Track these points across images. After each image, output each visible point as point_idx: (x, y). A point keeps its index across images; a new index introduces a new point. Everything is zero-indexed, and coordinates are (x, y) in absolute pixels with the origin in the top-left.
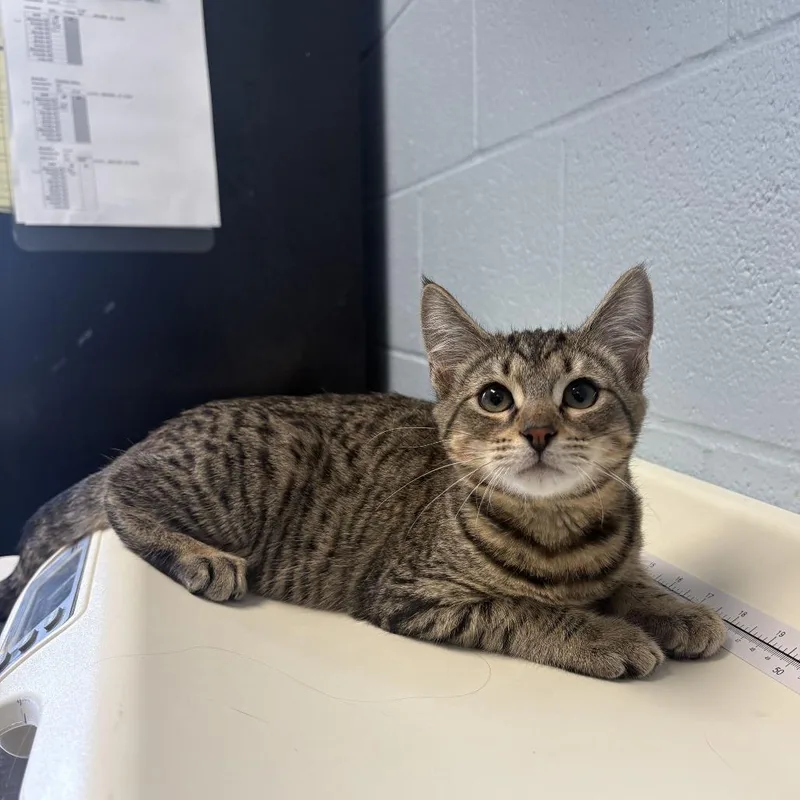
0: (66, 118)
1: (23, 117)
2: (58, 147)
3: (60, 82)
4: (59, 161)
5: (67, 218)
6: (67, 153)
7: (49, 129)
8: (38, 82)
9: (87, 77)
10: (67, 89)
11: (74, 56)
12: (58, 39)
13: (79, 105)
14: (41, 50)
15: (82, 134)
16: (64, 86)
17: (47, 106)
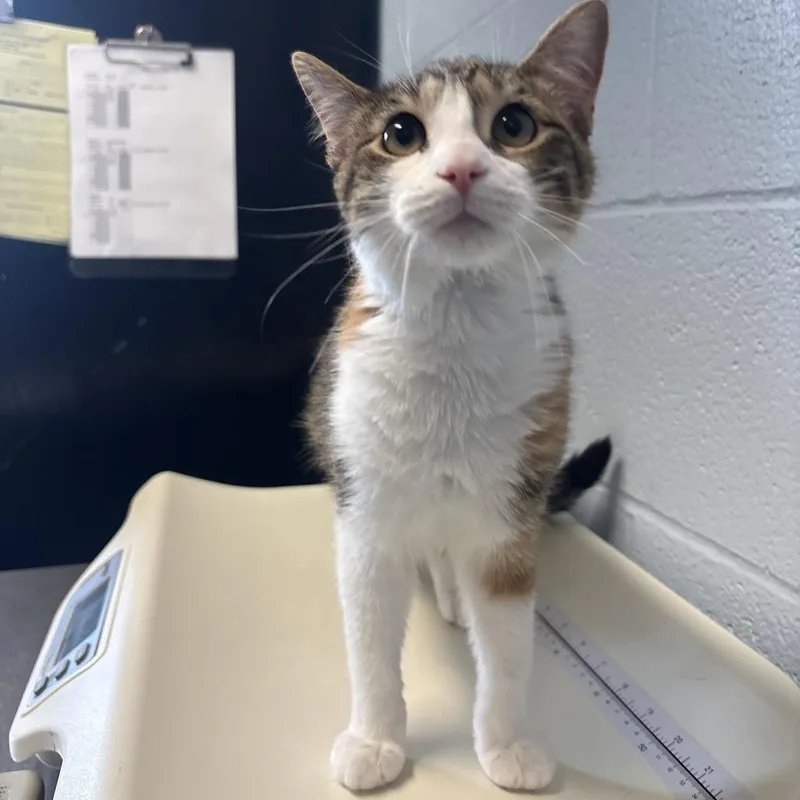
0: (113, 171)
1: (80, 171)
2: (105, 195)
3: (110, 143)
4: (105, 205)
5: (107, 251)
6: (111, 200)
7: (99, 180)
8: (93, 144)
9: (132, 137)
10: (116, 148)
11: (124, 120)
12: (112, 109)
13: (125, 160)
14: (97, 118)
15: (125, 182)
16: (114, 146)
17: (99, 161)
